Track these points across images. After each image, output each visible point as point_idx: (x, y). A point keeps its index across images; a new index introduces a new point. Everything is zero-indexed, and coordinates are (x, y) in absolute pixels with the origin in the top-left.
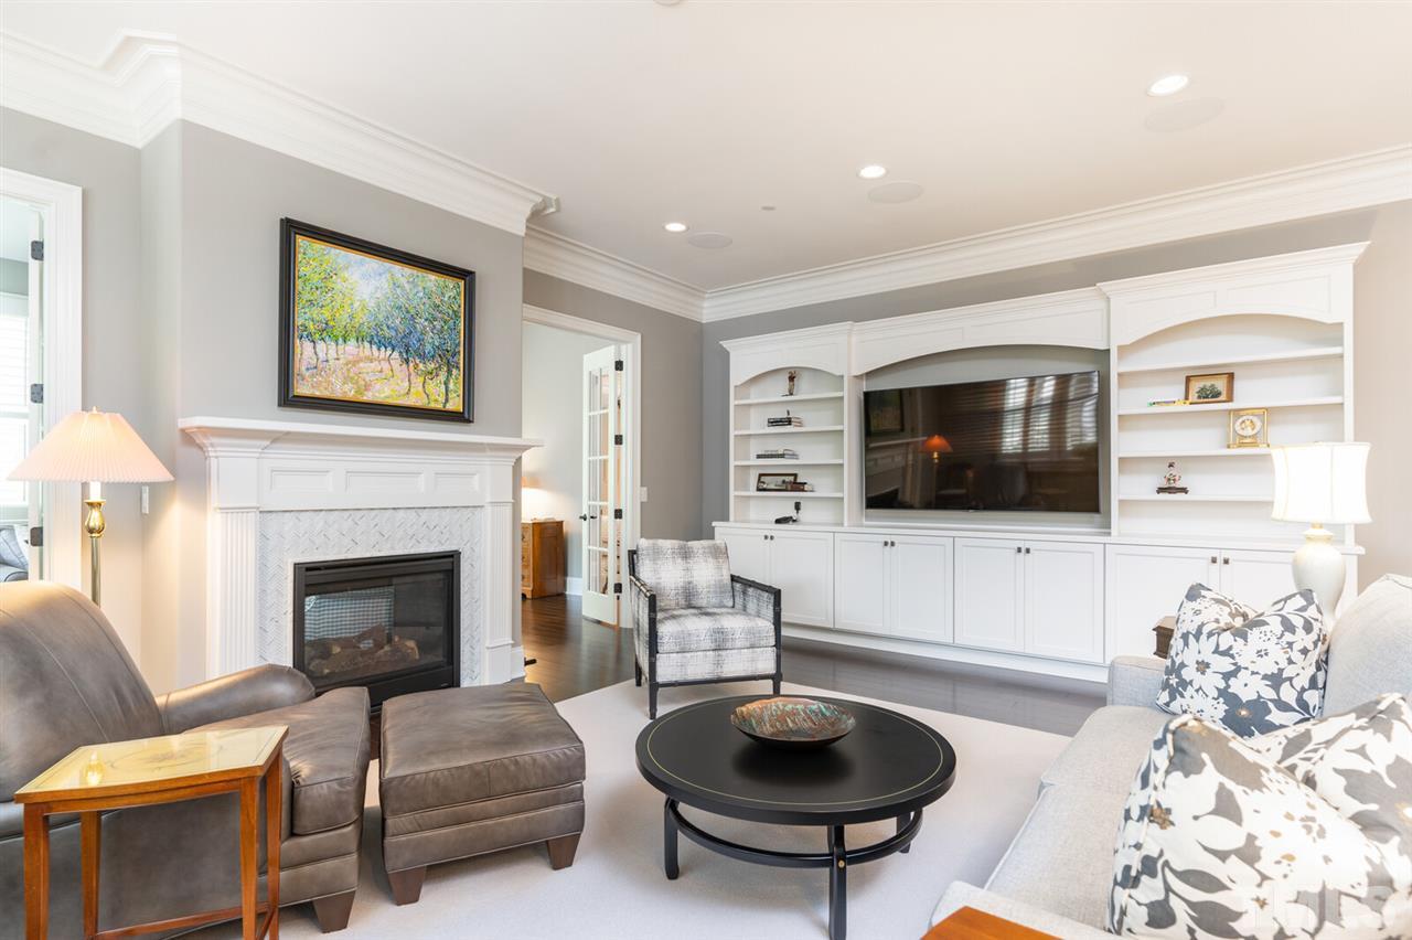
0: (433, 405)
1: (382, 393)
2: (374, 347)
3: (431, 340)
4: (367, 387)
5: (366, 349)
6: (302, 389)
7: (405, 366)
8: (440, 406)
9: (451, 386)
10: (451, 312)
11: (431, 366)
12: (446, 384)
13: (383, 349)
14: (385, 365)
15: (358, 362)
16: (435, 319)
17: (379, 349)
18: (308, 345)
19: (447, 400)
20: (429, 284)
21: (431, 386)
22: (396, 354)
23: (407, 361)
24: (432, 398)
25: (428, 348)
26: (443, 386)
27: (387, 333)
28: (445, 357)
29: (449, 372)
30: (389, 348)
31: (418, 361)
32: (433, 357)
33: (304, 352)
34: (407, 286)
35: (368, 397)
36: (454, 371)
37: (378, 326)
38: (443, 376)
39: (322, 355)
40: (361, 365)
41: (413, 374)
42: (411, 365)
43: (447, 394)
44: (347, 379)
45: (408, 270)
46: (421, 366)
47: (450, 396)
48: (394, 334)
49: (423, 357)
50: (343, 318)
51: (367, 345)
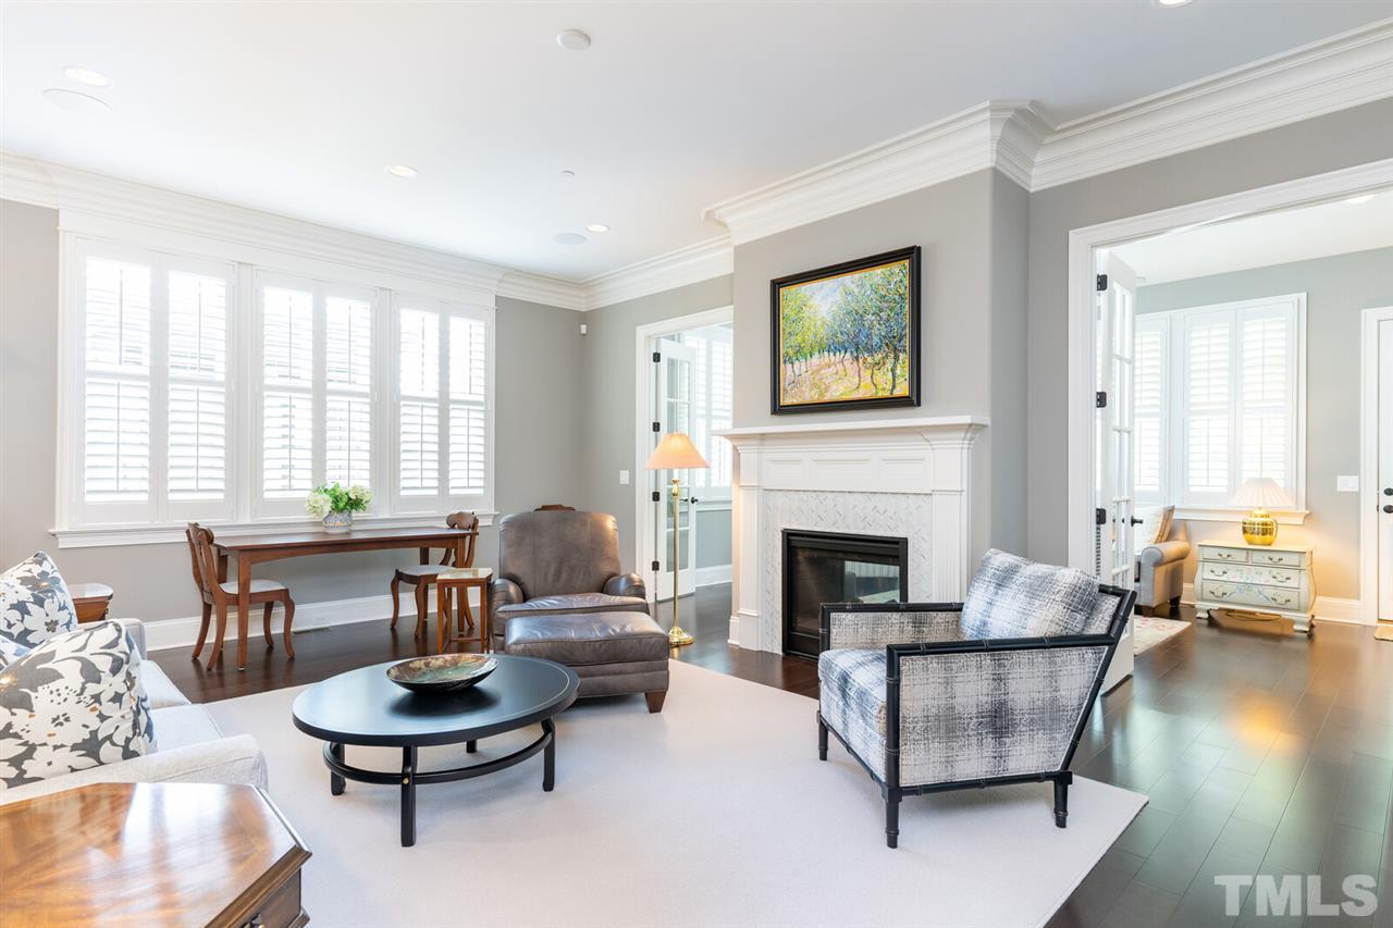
0: (881, 394)
1: (838, 392)
2: (832, 354)
3: (879, 330)
4: (827, 389)
5: (827, 357)
6: (786, 400)
7: (855, 363)
8: (887, 394)
9: (898, 372)
10: (897, 297)
11: (878, 357)
12: (893, 371)
13: (838, 354)
14: (840, 367)
15: (820, 370)
16: (881, 310)
17: (835, 355)
18: (789, 366)
19: (894, 387)
20: (876, 280)
21: (878, 376)
22: (848, 354)
23: (857, 358)
24: (880, 387)
25: (876, 339)
26: (890, 374)
27: (841, 338)
28: (891, 344)
29: (896, 358)
30: (843, 352)
31: (866, 356)
32: (880, 347)
33: (787, 371)
34: (856, 290)
35: (828, 397)
36: (902, 356)
37: (835, 335)
38: (889, 363)
39: (797, 372)
40: (823, 371)
41: (862, 368)
42: (861, 361)
43: (894, 380)
44: (814, 385)
45: (857, 276)
46: (869, 360)
47: (897, 381)
48: (845, 337)
49: (871, 351)
50: (810, 337)
51: (826, 353)
